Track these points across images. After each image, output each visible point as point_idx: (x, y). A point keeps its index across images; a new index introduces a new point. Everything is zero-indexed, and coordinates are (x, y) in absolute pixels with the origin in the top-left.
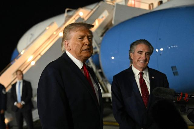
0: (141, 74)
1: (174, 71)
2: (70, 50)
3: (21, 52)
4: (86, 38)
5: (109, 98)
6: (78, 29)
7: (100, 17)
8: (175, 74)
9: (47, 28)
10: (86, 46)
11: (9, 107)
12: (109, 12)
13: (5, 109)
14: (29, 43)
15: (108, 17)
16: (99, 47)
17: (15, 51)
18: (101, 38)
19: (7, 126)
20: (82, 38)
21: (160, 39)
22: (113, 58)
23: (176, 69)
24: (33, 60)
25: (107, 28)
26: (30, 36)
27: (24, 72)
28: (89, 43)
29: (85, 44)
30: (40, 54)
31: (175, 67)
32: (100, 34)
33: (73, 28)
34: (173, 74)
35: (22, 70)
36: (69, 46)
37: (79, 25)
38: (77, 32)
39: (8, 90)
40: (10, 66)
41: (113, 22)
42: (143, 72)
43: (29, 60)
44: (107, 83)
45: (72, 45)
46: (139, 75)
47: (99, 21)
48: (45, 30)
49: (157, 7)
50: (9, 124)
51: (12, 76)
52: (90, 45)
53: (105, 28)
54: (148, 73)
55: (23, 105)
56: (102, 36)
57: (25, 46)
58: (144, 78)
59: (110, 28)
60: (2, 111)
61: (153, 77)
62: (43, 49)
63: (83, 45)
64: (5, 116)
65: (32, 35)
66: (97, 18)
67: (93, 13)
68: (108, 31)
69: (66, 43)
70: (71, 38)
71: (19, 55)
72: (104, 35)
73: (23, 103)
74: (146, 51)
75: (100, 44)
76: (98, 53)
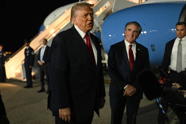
0: (131, 46)
1: (153, 48)
2: (77, 24)
3: (46, 27)
4: (89, 15)
5: (105, 64)
6: (83, 8)
7: (104, 6)
8: (153, 50)
9: (66, 11)
10: (89, 21)
11: (35, 64)
12: (111, 3)
13: (33, 65)
14: (52, 21)
15: (109, 6)
16: (101, 27)
17: (42, 26)
18: (103, 21)
19: (33, 77)
20: (86, 15)
21: (145, 25)
22: (110, 36)
23: (154, 47)
24: (54, 33)
25: (108, 15)
26: (53, 16)
27: (48, 40)
28: (91, 19)
29: (88, 20)
30: (59, 29)
31: (154, 45)
32: (103, 18)
33: (79, 8)
34: (151, 50)
35: (46, 38)
36: (76, 21)
37: (83, 6)
38: (82, 11)
39: (35, 52)
40: (38, 36)
41: (112, 11)
42: (132, 44)
43: (51, 33)
44: (104, 53)
45: (79, 20)
46: (129, 47)
47: (102, 9)
48: (64, 12)
49: (144, 2)
50: (34, 76)
51: (39, 43)
52: (92, 21)
53: (106, 14)
54: (135, 45)
55: (43, 64)
56: (104, 20)
57: (49, 23)
58: (132, 49)
59: (110, 14)
60: (30, 67)
61: (139, 50)
62: (62, 25)
63: (87, 20)
64: (32, 70)
65: (55, 15)
66: (101, 7)
67: (99, 3)
68: (108, 16)
69: (74, 19)
70: (78, 16)
71: (45, 29)
72: (106, 19)
73: (43, 62)
74: (134, 30)
75: (102, 25)
76: (100, 32)
